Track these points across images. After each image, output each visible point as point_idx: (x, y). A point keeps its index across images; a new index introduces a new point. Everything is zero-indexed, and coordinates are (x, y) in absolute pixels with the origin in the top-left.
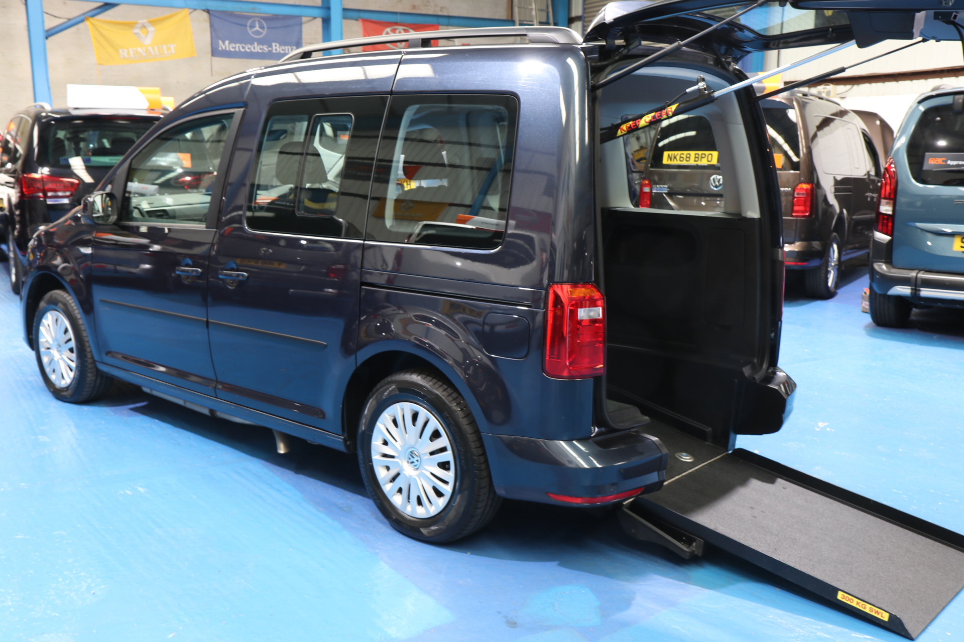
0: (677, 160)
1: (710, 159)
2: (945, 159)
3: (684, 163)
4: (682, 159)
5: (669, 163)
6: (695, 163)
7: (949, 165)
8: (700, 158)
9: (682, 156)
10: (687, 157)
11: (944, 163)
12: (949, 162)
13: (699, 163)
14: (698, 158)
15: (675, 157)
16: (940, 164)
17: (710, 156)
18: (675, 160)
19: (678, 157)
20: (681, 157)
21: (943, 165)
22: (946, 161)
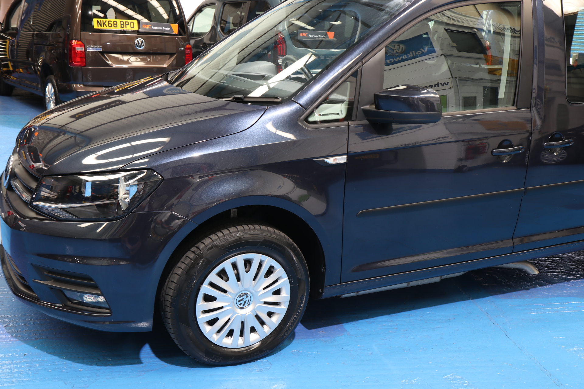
0: (106, 26)
1: (132, 26)
3: (113, 28)
4: (110, 25)
5: (99, 27)
6: (122, 29)
8: (125, 24)
9: (110, 22)
10: (114, 24)
13: (125, 29)
14: (123, 25)
15: (104, 24)
17: (132, 24)
18: (104, 25)
19: (107, 23)
20: (109, 24)
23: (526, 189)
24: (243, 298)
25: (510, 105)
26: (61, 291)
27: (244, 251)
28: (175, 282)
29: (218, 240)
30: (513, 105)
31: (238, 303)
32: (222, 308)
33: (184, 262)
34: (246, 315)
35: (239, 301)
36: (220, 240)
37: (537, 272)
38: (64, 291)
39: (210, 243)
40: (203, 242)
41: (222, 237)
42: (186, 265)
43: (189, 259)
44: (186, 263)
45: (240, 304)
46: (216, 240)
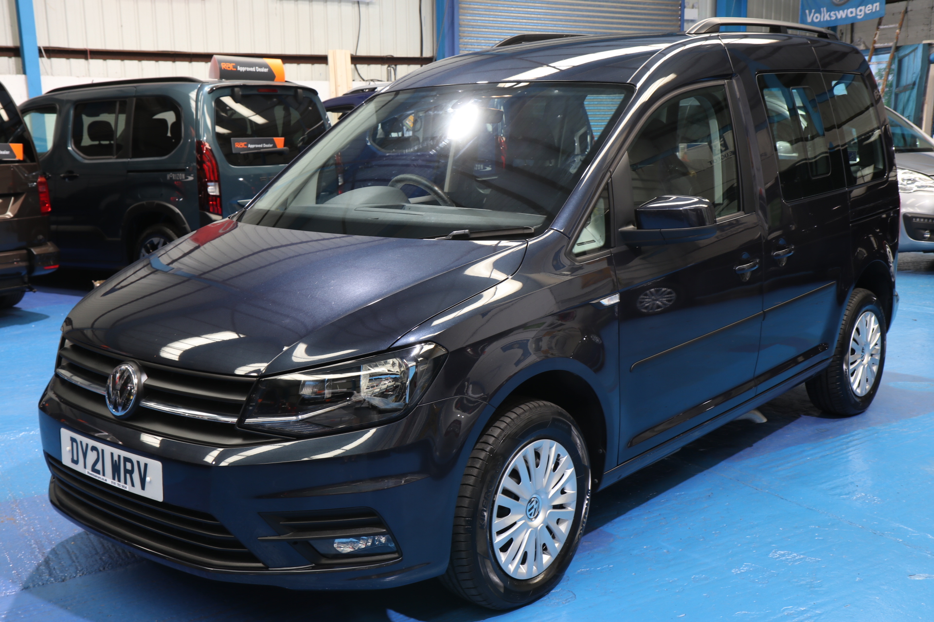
2: (246, 143)
7: (249, 148)
11: (246, 147)
12: (250, 146)
16: (243, 148)
21: (245, 148)
22: (247, 145)
23: (764, 312)
24: (533, 506)
25: (736, 211)
26: (306, 543)
27: (532, 439)
28: (468, 495)
29: (508, 427)
30: (739, 210)
31: (529, 513)
32: (515, 524)
33: (472, 465)
34: (539, 528)
35: (530, 510)
36: (510, 427)
37: (765, 420)
38: (312, 542)
39: (500, 434)
40: (489, 434)
41: (511, 422)
42: (477, 470)
43: (481, 461)
44: (478, 466)
45: (531, 515)
46: (506, 427)
